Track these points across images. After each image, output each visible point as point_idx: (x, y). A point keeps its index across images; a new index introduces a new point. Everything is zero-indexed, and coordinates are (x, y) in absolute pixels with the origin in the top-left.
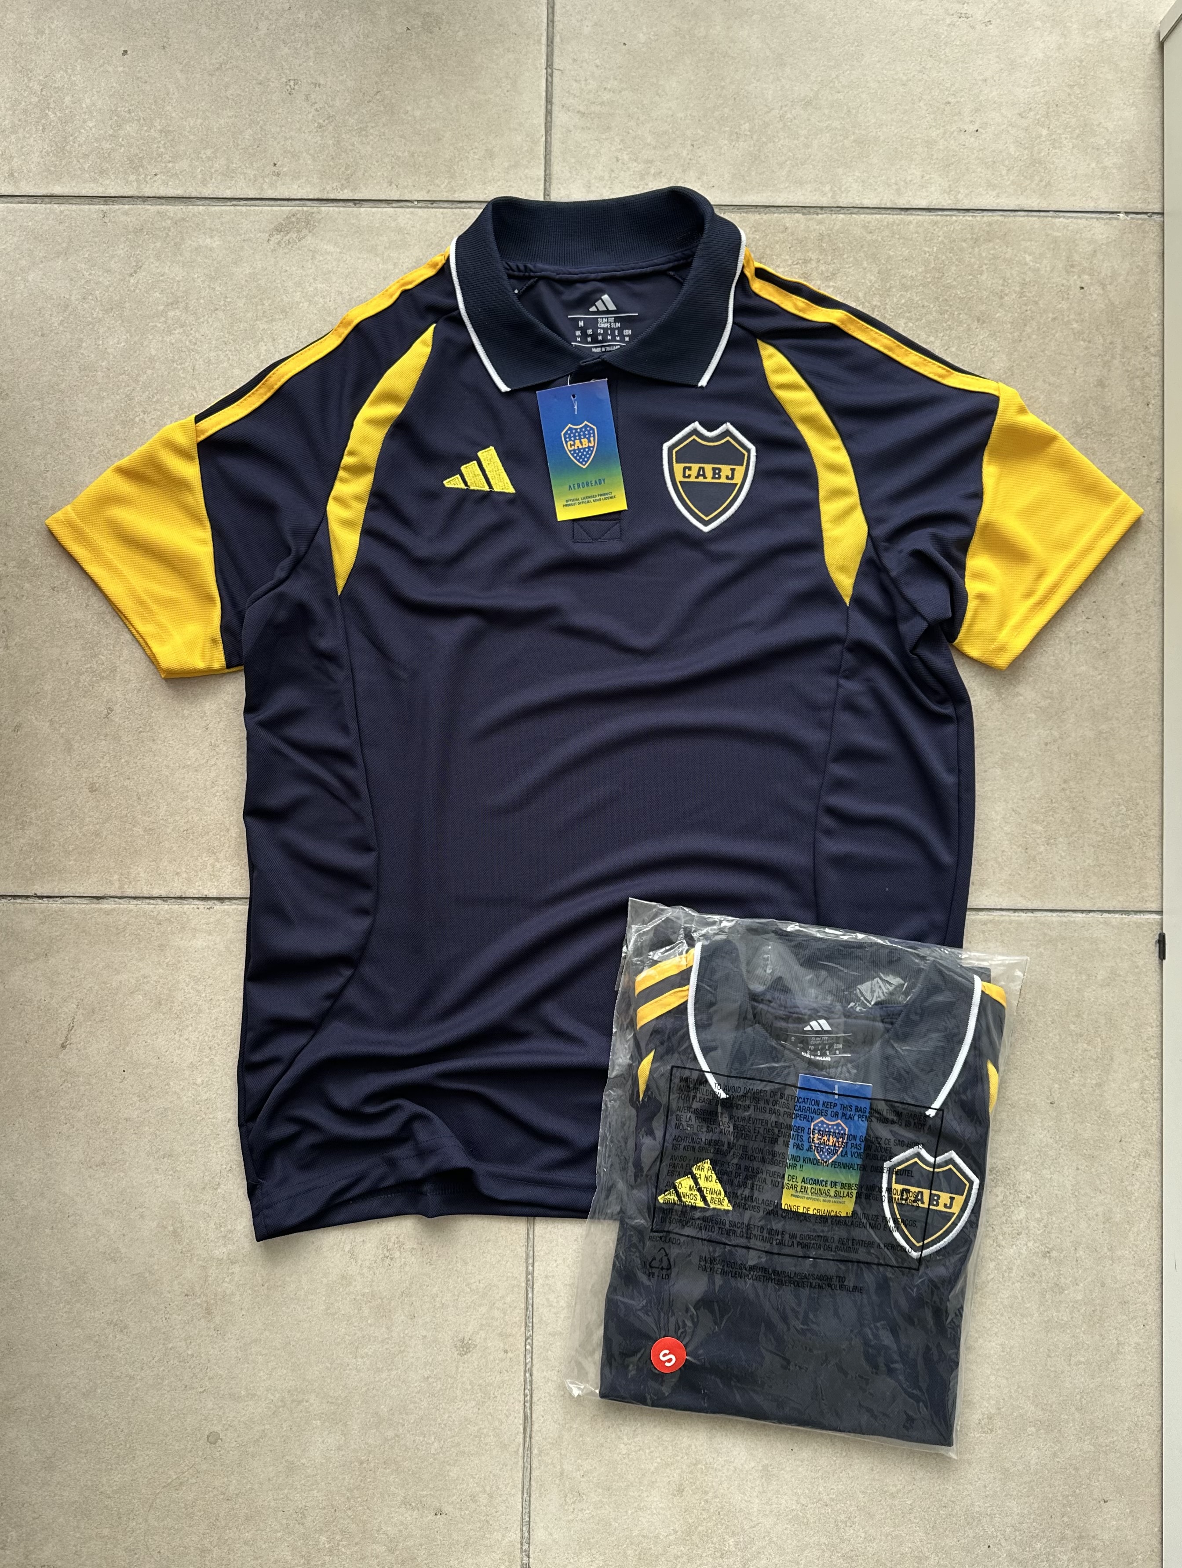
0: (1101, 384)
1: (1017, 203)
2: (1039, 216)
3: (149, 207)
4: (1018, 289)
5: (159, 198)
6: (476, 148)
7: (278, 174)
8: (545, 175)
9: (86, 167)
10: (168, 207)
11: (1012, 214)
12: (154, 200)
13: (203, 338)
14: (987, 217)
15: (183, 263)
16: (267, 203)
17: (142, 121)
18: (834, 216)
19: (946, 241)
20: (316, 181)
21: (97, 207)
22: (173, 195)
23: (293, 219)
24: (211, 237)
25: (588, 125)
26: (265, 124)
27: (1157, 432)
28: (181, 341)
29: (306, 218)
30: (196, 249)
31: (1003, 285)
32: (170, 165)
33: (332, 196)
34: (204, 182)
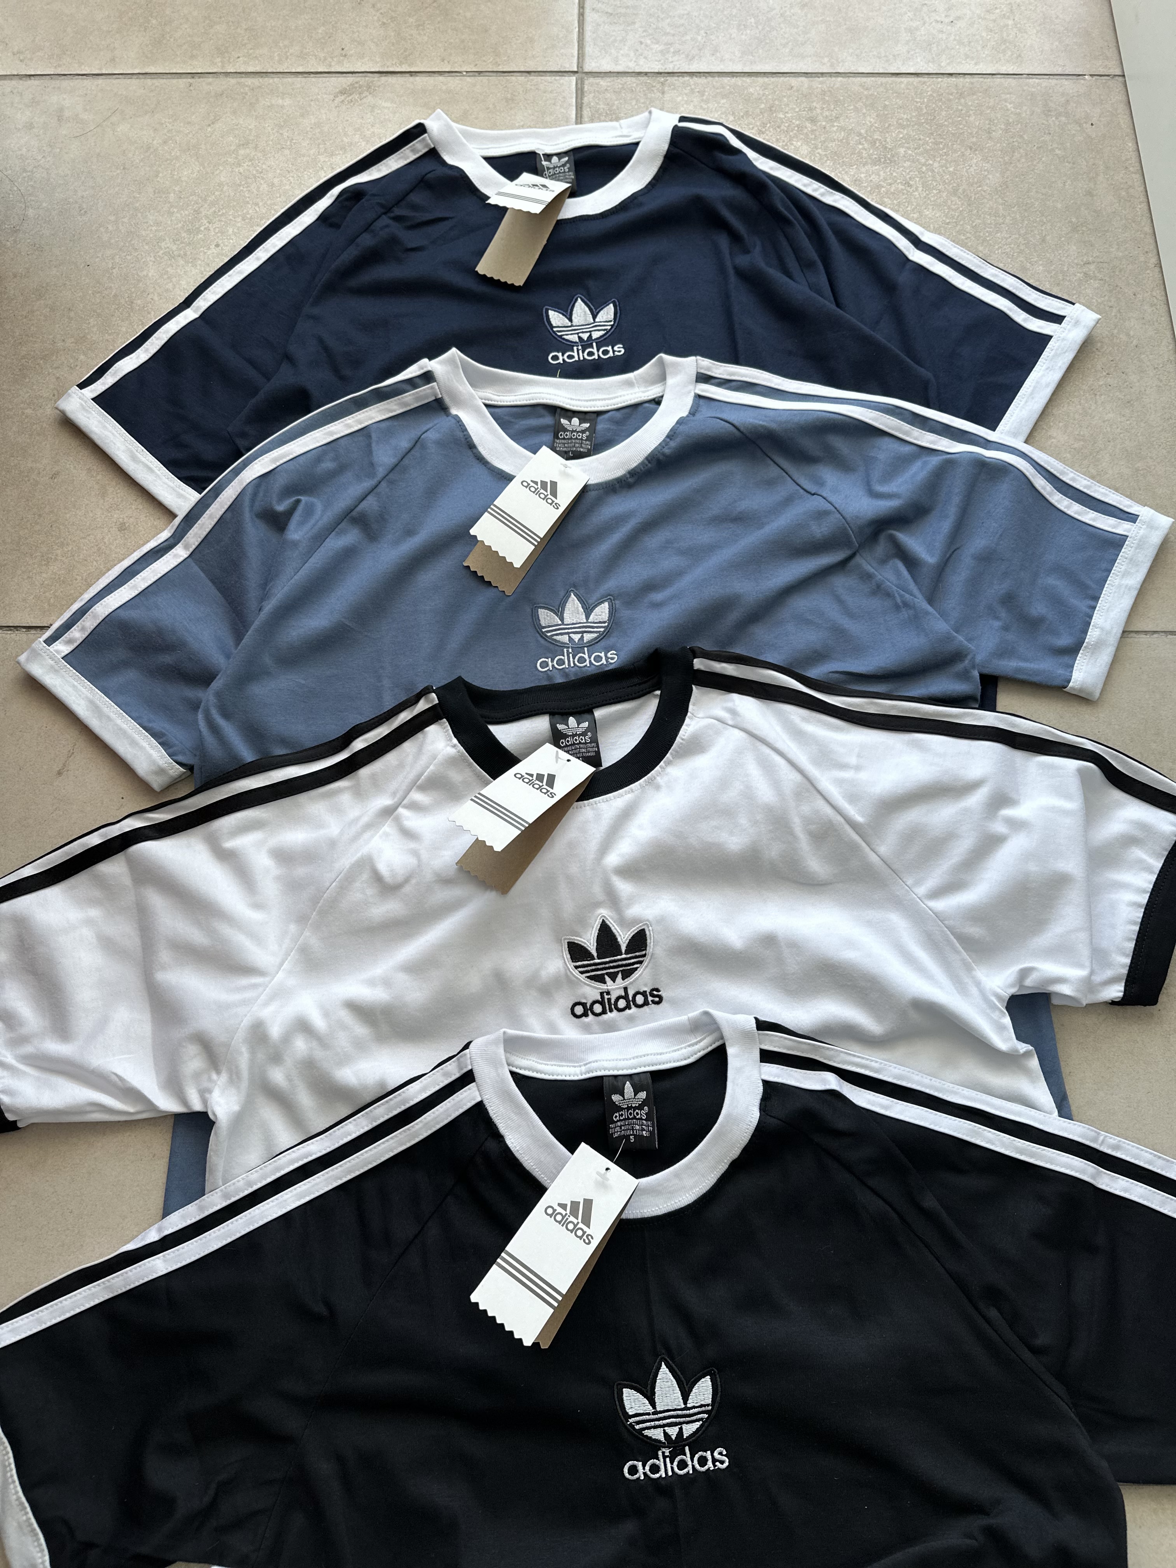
0: (1090, 193)
1: (994, 68)
2: (1015, 78)
3: (231, 80)
4: (1003, 127)
5: (239, 73)
6: (519, 36)
7: (345, 56)
8: (578, 54)
9: (178, 53)
10: (247, 79)
11: (990, 76)
12: (235, 75)
13: (268, 169)
14: (968, 79)
15: (257, 117)
16: (334, 75)
17: (230, 23)
18: (833, 79)
19: (935, 95)
20: (378, 60)
21: (184, 80)
22: (252, 71)
23: (357, 85)
24: (283, 99)
25: (615, 21)
26: (336, 23)
27: (1148, 229)
28: (248, 170)
29: (368, 85)
30: (269, 107)
31: (989, 124)
32: (251, 51)
33: (391, 69)
34: (280, 62)
